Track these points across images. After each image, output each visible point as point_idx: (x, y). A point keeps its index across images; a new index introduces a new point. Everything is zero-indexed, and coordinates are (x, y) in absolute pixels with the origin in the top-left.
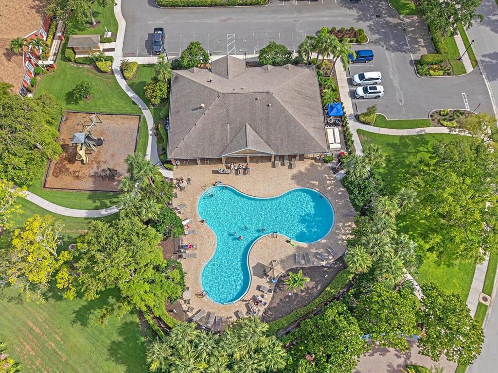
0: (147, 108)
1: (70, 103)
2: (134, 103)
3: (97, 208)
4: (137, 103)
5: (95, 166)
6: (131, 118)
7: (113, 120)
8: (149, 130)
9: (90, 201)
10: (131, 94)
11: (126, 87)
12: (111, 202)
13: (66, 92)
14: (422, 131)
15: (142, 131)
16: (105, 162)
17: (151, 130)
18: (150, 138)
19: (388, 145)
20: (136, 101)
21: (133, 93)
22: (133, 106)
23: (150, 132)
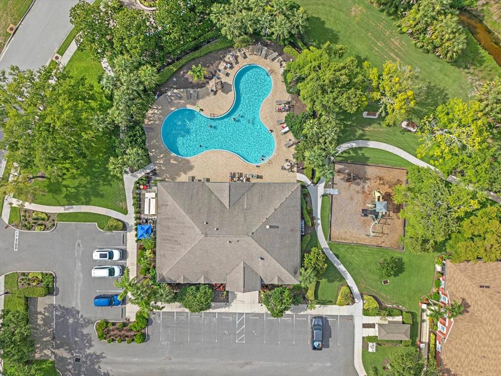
0: (324, 250)
1: (399, 259)
2: (337, 256)
3: (361, 148)
4: (334, 256)
5: (366, 189)
6: (338, 239)
7: (355, 237)
8: (321, 225)
9: (367, 155)
10: (342, 268)
11: (346, 276)
12: (350, 153)
13: (404, 273)
14: (68, 209)
15: (327, 223)
16: (358, 192)
17: (319, 224)
18: (319, 216)
19: (102, 196)
20: (336, 258)
21: (339, 268)
22: (337, 253)
23: (319, 222)
